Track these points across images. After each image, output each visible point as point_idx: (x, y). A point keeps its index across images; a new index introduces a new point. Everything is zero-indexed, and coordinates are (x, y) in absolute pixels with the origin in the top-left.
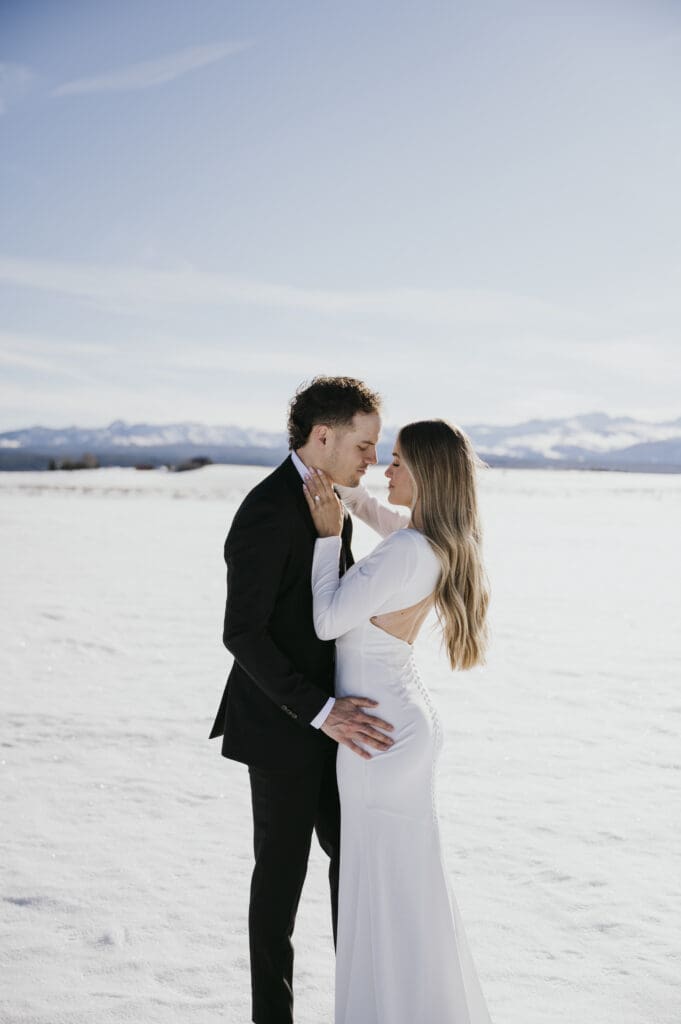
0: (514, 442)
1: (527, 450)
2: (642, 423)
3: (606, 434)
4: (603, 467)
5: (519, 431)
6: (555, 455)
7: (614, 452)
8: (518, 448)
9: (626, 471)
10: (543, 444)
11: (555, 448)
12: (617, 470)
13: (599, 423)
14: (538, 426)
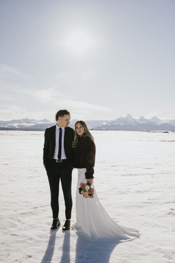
0: (9, 125)
1: (12, 126)
2: (36, 121)
3: (29, 123)
4: (28, 130)
5: (10, 122)
6: (18, 127)
7: (30, 126)
8: (10, 126)
9: (33, 131)
10: (15, 125)
11: (18, 126)
12: (31, 130)
13: (27, 121)
14: (14, 121)
